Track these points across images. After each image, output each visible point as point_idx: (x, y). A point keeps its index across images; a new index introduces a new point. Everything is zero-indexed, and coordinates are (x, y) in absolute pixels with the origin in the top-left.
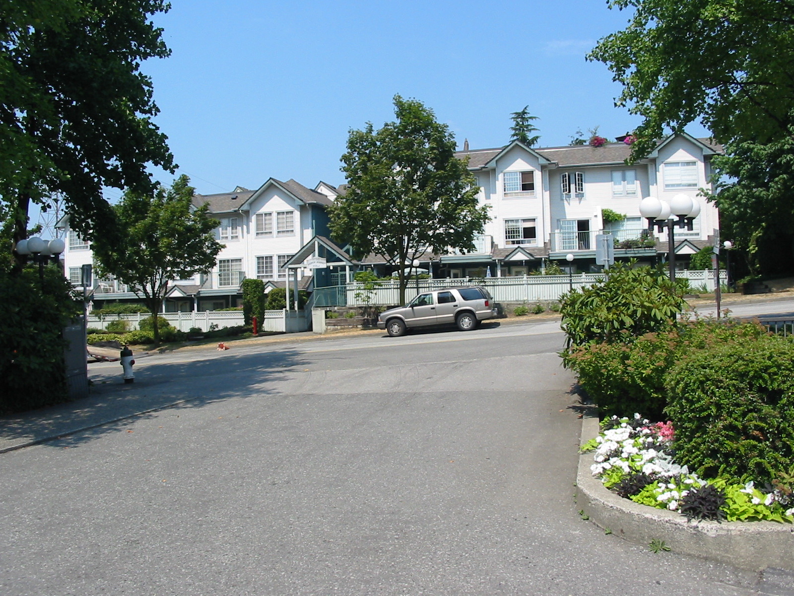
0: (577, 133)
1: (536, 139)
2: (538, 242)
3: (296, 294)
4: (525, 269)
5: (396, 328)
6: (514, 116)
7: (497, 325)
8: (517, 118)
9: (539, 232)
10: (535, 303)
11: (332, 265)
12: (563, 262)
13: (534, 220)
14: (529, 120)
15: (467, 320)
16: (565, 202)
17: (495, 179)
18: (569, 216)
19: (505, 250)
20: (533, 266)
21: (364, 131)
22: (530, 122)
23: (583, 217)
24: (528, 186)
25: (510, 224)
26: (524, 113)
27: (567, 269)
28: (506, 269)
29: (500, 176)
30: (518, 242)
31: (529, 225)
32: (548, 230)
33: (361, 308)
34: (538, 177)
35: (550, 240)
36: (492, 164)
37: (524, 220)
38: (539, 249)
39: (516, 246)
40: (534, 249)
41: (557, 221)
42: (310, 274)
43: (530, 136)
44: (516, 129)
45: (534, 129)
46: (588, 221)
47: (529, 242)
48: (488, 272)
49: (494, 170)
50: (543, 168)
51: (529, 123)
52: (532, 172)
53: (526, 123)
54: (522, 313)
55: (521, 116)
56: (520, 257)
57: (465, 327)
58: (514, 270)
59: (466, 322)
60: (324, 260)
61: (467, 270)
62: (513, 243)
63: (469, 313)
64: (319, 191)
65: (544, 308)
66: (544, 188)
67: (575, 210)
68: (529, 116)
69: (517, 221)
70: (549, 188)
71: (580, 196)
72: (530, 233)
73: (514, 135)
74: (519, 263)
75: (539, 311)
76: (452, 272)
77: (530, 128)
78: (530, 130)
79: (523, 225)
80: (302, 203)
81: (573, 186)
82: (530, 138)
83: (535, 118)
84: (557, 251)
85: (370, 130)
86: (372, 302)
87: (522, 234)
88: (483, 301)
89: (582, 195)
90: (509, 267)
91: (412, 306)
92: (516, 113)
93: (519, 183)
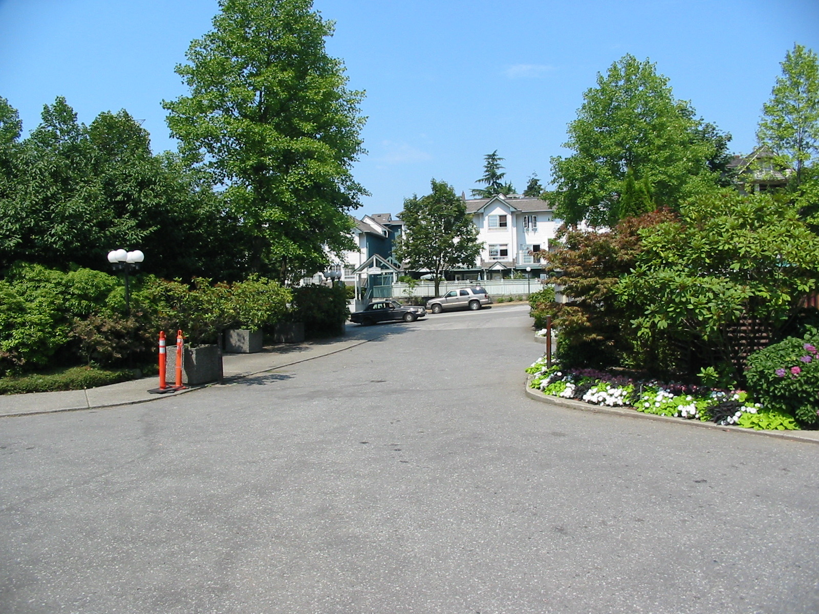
0: (533, 174)
1: (502, 175)
2: (510, 258)
3: (360, 289)
4: (501, 275)
5: (437, 309)
6: (486, 157)
7: (490, 308)
8: (488, 159)
9: (509, 253)
10: (509, 296)
11: (384, 271)
12: (524, 271)
13: (506, 245)
14: (498, 160)
15: (475, 305)
16: (526, 234)
17: (483, 220)
18: (528, 243)
19: (489, 263)
20: (506, 273)
21: (412, 198)
22: (499, 162)
23: (536, 243)
24: (503, 224)
25: (492, 247)
26: (494, 155)
27: (527, 275)
28: (489, 274)
29: (486, 218)
30: (497, 258)
31: (504, 248)
32: (515, 252)
33: (406, 298)
34: (509, 219)
35: (516, 258)
36: (482, 211)
37: (501, 245)
38: (510, 263)
39: (496, 261)
40: (506, 263)
41: (520, 245)
42: (366, 277)
43: (498, 172)
44: (487, 167)
45: (501, 167)
46: (539, 246)
47: (504, 258)
48: (479, 276)
49: (483, 213)
50: (512, 213)
51: (497, 163)
52: (506, 216)
53: (495, 163)
54: (502, 301)
55: (492, 157)
56: (498, 267)
57: (474, 308)
58: (494, 275)
59: (475, 306)
60: (380, 269)
61: (465, 275)
62: (494, 259)
63: (477, 301)
64: (364, 221)
65: (514, 298)
66: (513, 225)
67: (532, 239)
68: (498, 157)
69: (496, 245)
70: (516, 224)
71: (535, 230)
72: (504, 253)
73: (486, 171)
74: (498, 271)
75: (511, 300)
76: (456, 276)
77: (498, 166)
78: (498, 168)
79: (499, 248)
80: (361, 232)
81: (530, 224)
82: (498, 174)
83: (502, 159)
84: (520, 264)
85: (416, 198)
86: (413, 295)
87: (499, 253)
88: (484, 295)
89: (536, 230)
90: (491, 274)
91: (446, 297)
92: (488, 155)
93: (498, 223)
